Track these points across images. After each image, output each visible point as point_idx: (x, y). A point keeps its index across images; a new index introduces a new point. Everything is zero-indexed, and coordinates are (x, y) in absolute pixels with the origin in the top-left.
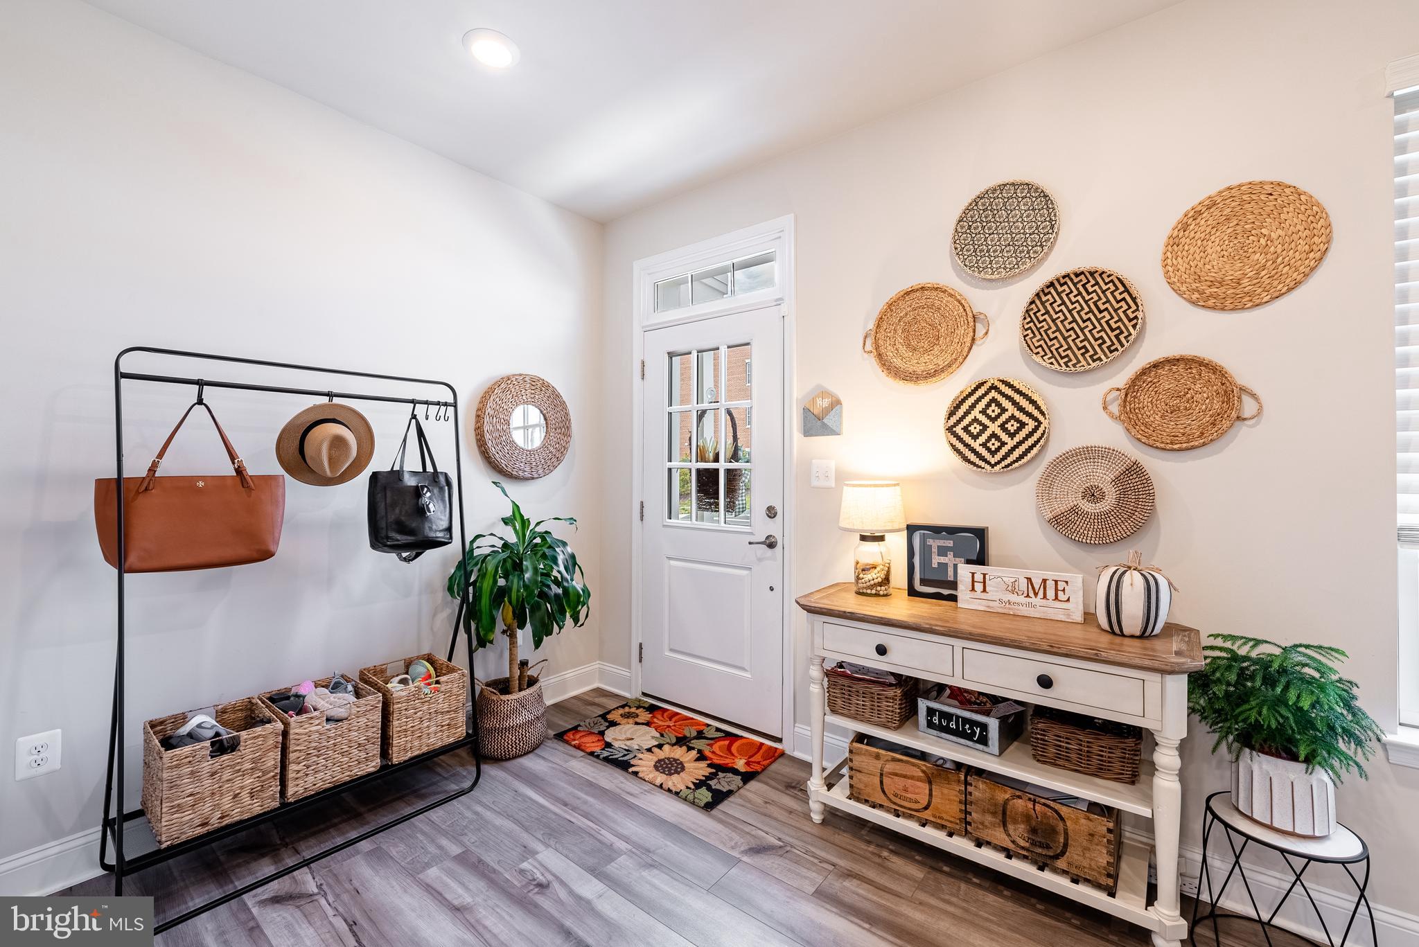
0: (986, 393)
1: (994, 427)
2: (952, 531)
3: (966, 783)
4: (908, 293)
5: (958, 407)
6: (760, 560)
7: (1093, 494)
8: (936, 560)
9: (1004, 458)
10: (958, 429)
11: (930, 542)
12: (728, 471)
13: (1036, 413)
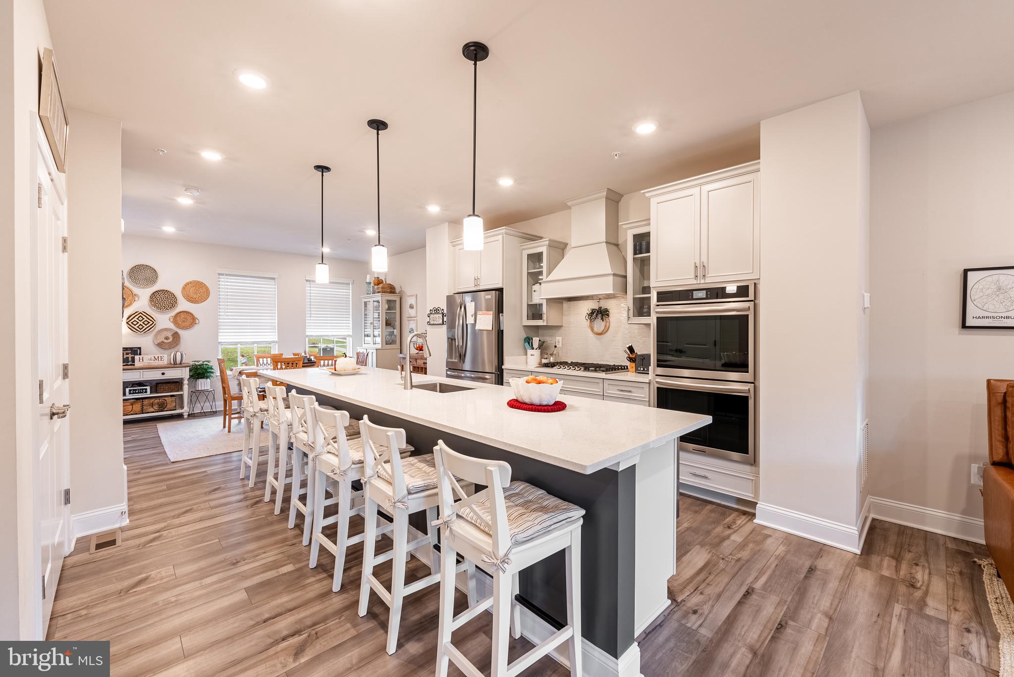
0: (138, 314)
1: (141, 323)
2: (131, 348)
3: (142, 402)
5: (130, 317)
7: (167, 338)
9: (144, 330)
10: (130, 323)
13: (152, 320)
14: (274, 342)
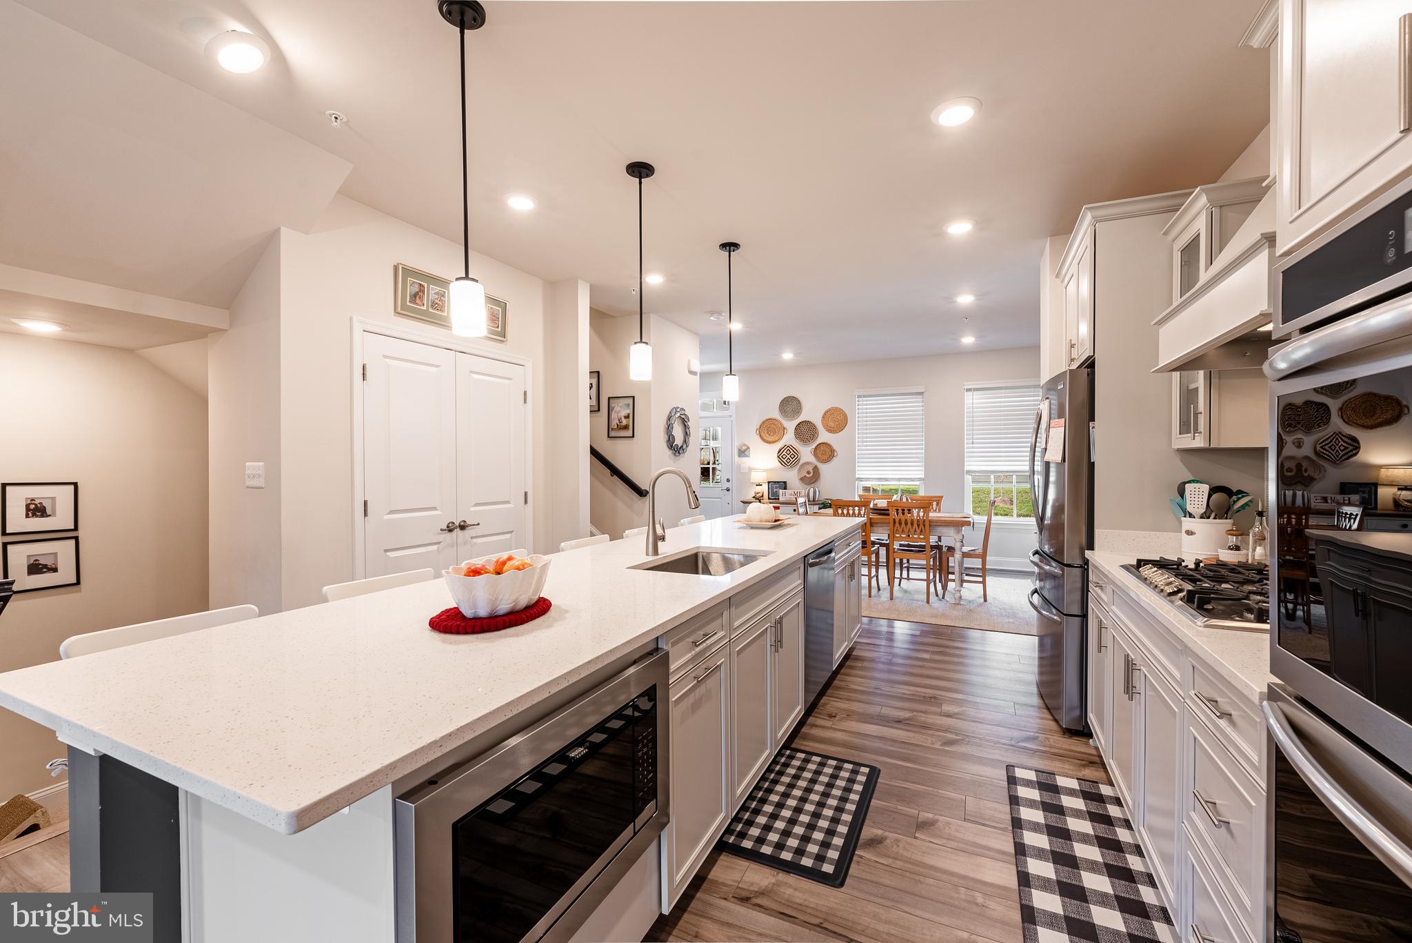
0: (786, 448)
1: (788, 456)
2: (778, 482)
4: (768, 420)
6: (724, 495)
7: (808, 473)
8: (775, 490)
9: (790, 464)
10: (780, 457)
11: (773, 485)
12: (713, 468)
13: (797, 454)
14: (920, 479)
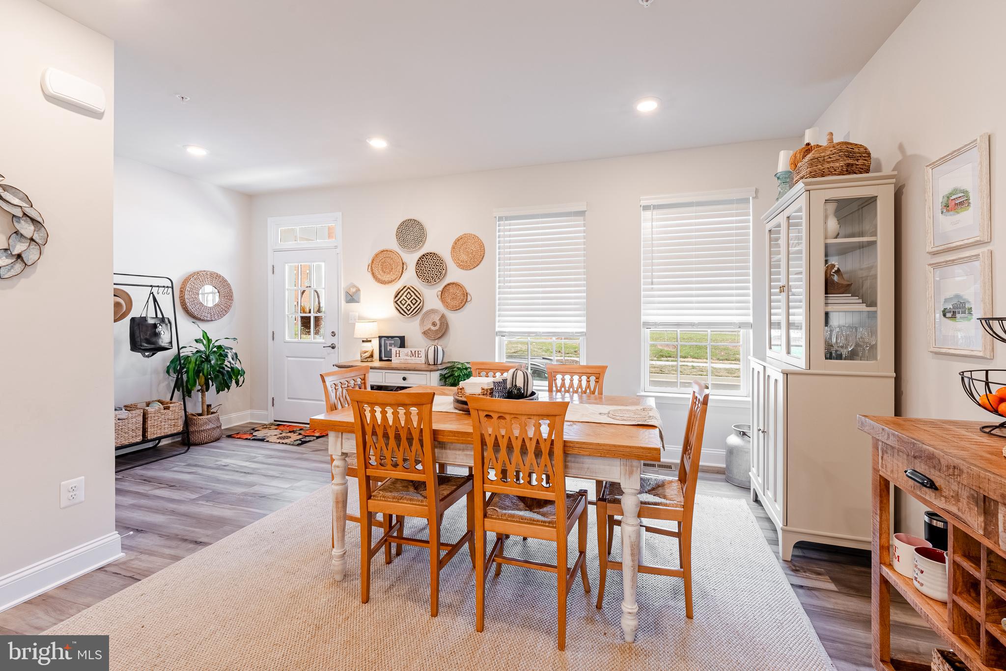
0: (407, 290)
1: (409, 302)
2: (392, 337)
4: (382, 251)
5: (398, 294)
6: (329, 354)
7: (434, 324)
8: (388, 348)
9: (411, 312)
10: (398, 302)
11: (387, 342)
12: (316, 317)
13: (420, 297)
14: (582, 334)
